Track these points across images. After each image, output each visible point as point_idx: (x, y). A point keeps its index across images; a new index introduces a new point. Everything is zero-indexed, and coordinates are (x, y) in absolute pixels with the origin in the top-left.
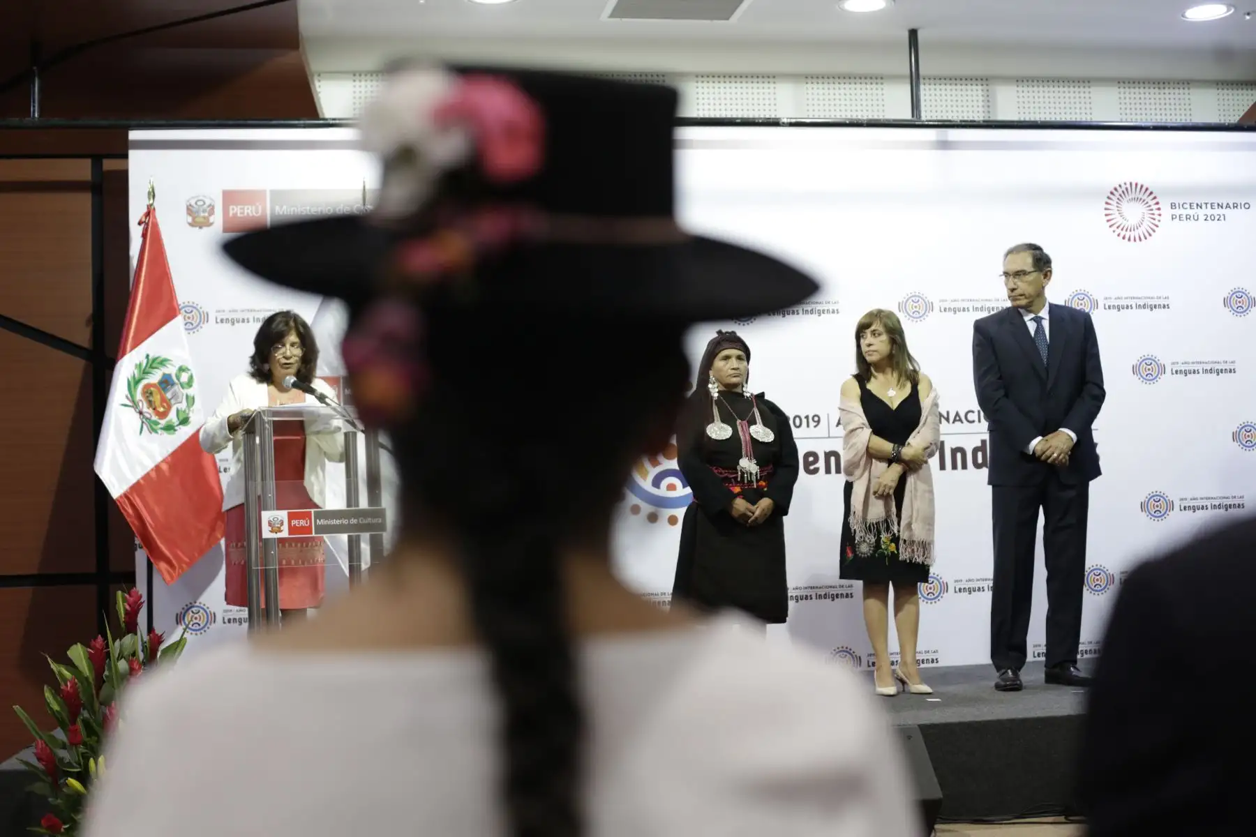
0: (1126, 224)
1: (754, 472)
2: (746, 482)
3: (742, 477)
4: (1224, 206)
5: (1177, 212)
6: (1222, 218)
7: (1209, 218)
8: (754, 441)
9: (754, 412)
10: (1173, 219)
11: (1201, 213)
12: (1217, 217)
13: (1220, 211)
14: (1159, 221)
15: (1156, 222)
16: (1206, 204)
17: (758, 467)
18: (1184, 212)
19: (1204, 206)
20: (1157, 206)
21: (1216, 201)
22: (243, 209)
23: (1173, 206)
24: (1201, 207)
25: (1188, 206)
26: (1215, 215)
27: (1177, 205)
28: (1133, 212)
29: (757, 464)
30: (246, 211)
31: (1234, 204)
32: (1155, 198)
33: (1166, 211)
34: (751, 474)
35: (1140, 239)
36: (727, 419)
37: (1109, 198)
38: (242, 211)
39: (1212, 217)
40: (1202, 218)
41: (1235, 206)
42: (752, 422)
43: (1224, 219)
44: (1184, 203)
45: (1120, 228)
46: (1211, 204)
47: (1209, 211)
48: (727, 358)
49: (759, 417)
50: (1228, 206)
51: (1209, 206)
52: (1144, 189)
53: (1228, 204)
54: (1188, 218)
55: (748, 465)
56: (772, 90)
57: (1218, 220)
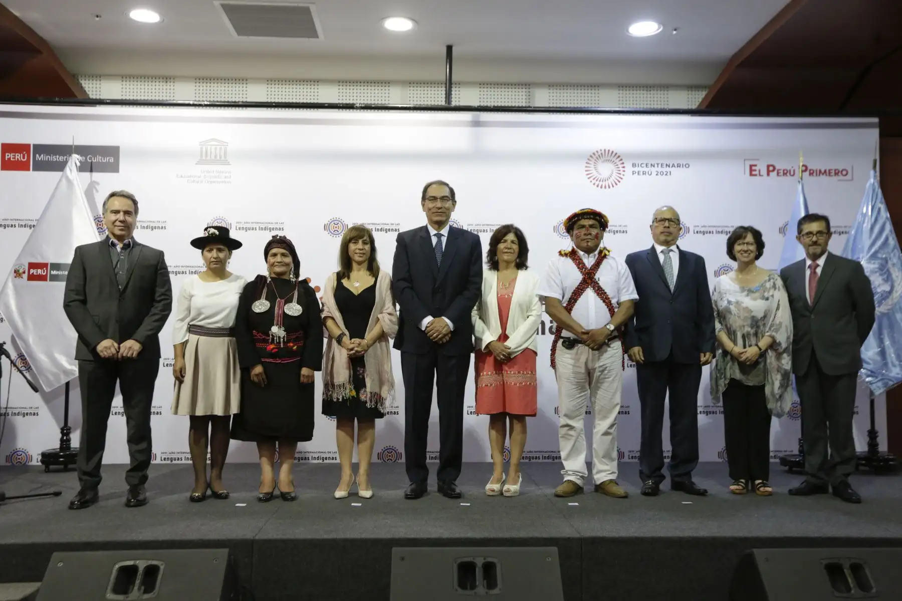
0: (600, 177)
1: (282, 336)
2: (275, 343)
3: (273, 339)
4: (671, 166)
5: (636, 169)
6: (669, 174)
7: (659, 174)
8: (285, 315)
9: (294, 293)
10: (633, 174)
11: (654, 170)
12: (665, 173)
13: (668, 169)
14: (623, 175)
15: (621, 176)
16: (658, 164)
17: (285, 333)
18: (640, 169)
19: (656, 166)
20: (623, 165)
21: (665, 162)
22: (15, 156)
23: (634, 165)
24: (654, 166)
25: (645, 165)
26: (664, 172)
27: (637, 165)
28: (606, 169)
29: (285, 331)
30: (16, 157)
31: (678, 164)
32: (621, 160)
33: (629, 168)
34: (279, 337)
35: (609, 187)
36: (271, 298)
37: (589, 159)
38: (14, 157)
39: (662, 173)
40: (654, 173)
41: (679, 166)
42: (289, 301)
43: (670, 174)
44: (642, 164)
45: (595, 180)
46: (662, 164)
47: (660, 169)
48: (275, 255)
49: (297, 297)
50: (673, 166)
51: (660, 165)
52: (614, 154)
53: (673, 164)
54: (644, 173)
55: (276, 330)
56: (387, 91)
57: (666, 175)
